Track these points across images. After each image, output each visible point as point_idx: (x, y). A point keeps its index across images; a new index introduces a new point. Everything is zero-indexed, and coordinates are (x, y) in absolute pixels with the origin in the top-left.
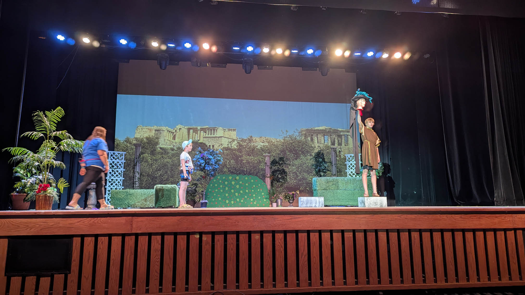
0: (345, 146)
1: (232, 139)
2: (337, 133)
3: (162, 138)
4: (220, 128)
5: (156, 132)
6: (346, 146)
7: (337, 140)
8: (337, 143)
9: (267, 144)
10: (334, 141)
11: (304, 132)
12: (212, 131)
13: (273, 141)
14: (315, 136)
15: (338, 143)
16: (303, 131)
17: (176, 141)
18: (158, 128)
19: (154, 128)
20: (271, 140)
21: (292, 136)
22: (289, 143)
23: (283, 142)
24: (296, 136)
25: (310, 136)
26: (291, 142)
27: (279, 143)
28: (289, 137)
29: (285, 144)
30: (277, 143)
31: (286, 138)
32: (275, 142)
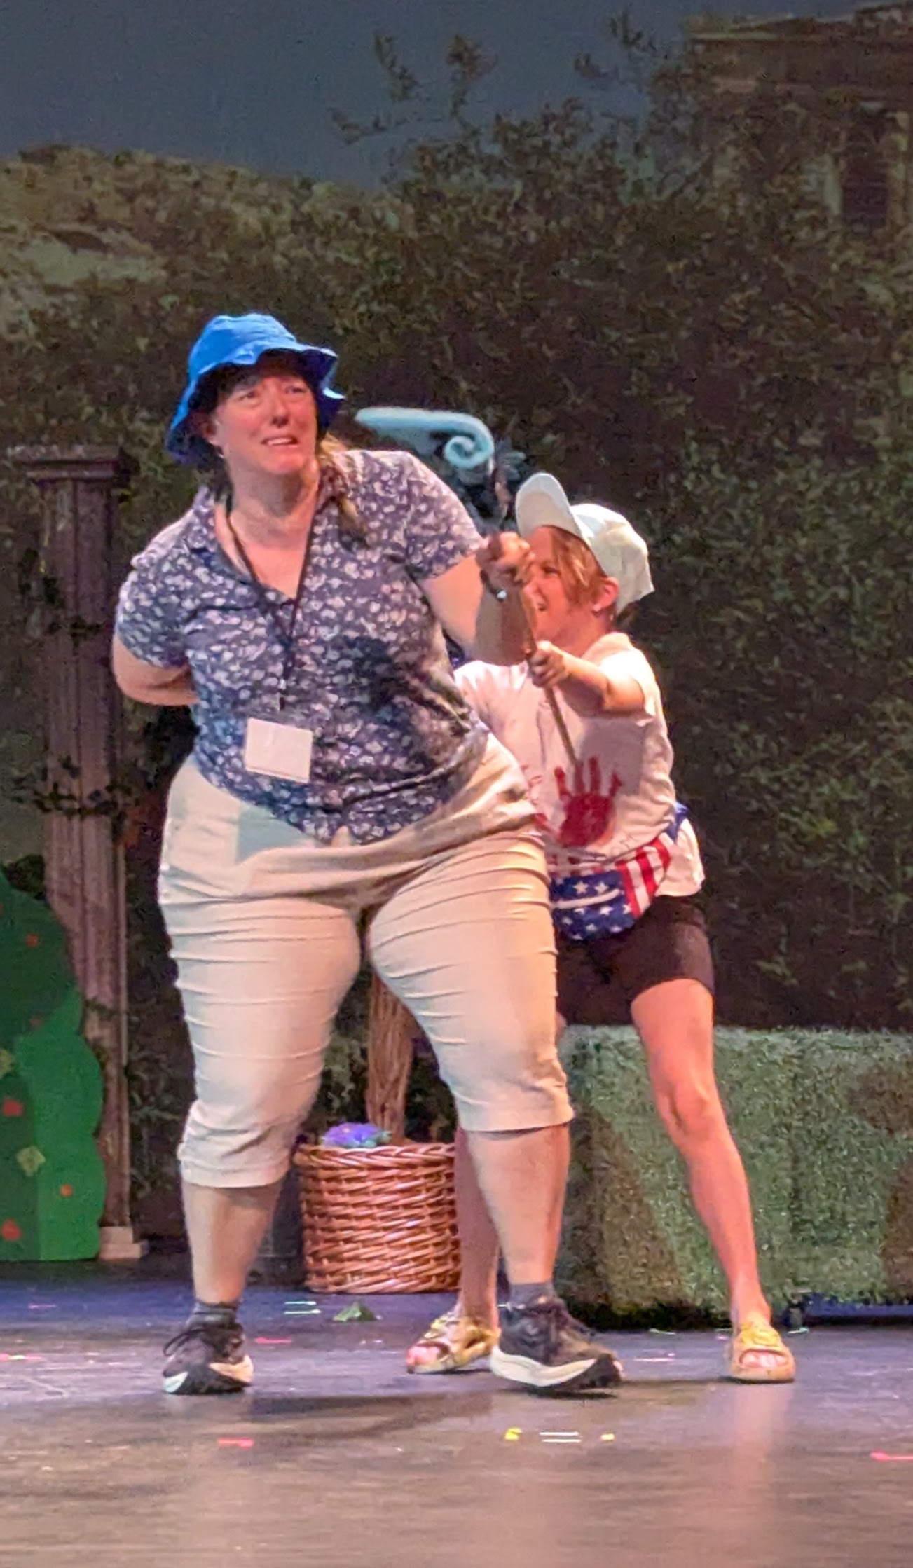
20: (208, 202)
21: (547, 144)
22: (498, 243)
23: (401, 230)
24: (614, 145)
25: (837, 136)
26: (532, 237)
27: (330, 256)
28: (496, 150)
29: (438, 268)
30: (303, 252)
31: (455, 178)
32: (272, 238)
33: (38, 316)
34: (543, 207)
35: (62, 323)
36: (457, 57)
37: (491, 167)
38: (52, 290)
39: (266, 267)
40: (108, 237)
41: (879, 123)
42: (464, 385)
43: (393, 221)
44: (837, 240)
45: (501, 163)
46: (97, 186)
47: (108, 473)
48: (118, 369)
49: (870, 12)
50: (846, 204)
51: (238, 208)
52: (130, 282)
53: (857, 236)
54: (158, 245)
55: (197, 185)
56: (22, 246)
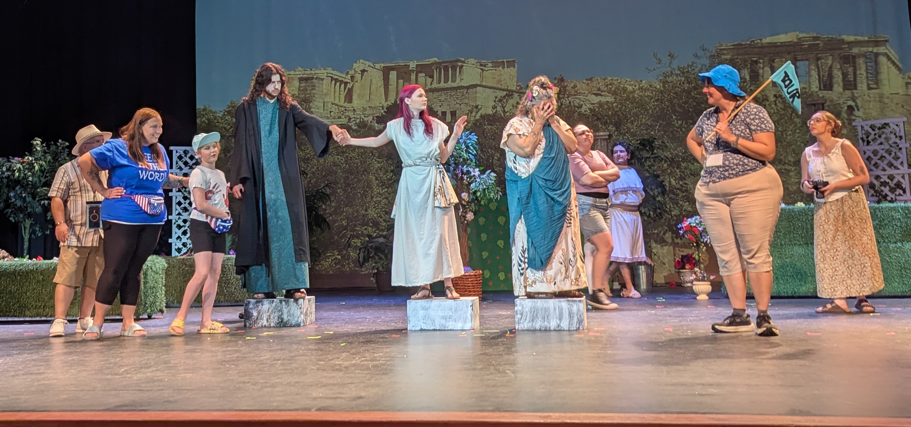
0: (869, 88)
1: (504, 90)
2: (841, 49)
3: (317, 99)
4: (469, 60)
5: (302, 85)
6: (873, 91)
7: (840, 74)
8: (841, 84)
9: (610, 99)
10: (831, 76)
11: (727, 54)
12: (448, 71)
13: (630, 88)
14: (764, 62)
15: (844, 80)
16: (726, 52)
17: (355, 105)
18: (306, 72)
19: (297, 73)
20: (622, 86)
21: (688, 70)
22: (680, 90)
23: (660, 88)
24: (702, 69)
25: (747, 65)
26: (686, 88)
27: (646, 94)
28: (679, 72)
29: (668, 95)
30: (641, 94)
31: (670, 78)
32: (635, 91)
33: (590, 109)
34: (689, 83)
35: (595, 110)
36: (669, 55)
37: (677, 75)
38: (592, 104)
39: (633, 97)
40: (602, 94)
41: (756, 62)
42: (674, 117)
43: (658, 87)
44: (749, 85)
45: (679, 75)
46: (600, 84)
47: (607, 137)
48: (606, 118)
49: (753, 41)
50: (750, 78)
51: (628, 86)
52: (608, 102)
53: (753, 84)
54: (612, 94)
55: (620, 83)
56: (586, 96)
